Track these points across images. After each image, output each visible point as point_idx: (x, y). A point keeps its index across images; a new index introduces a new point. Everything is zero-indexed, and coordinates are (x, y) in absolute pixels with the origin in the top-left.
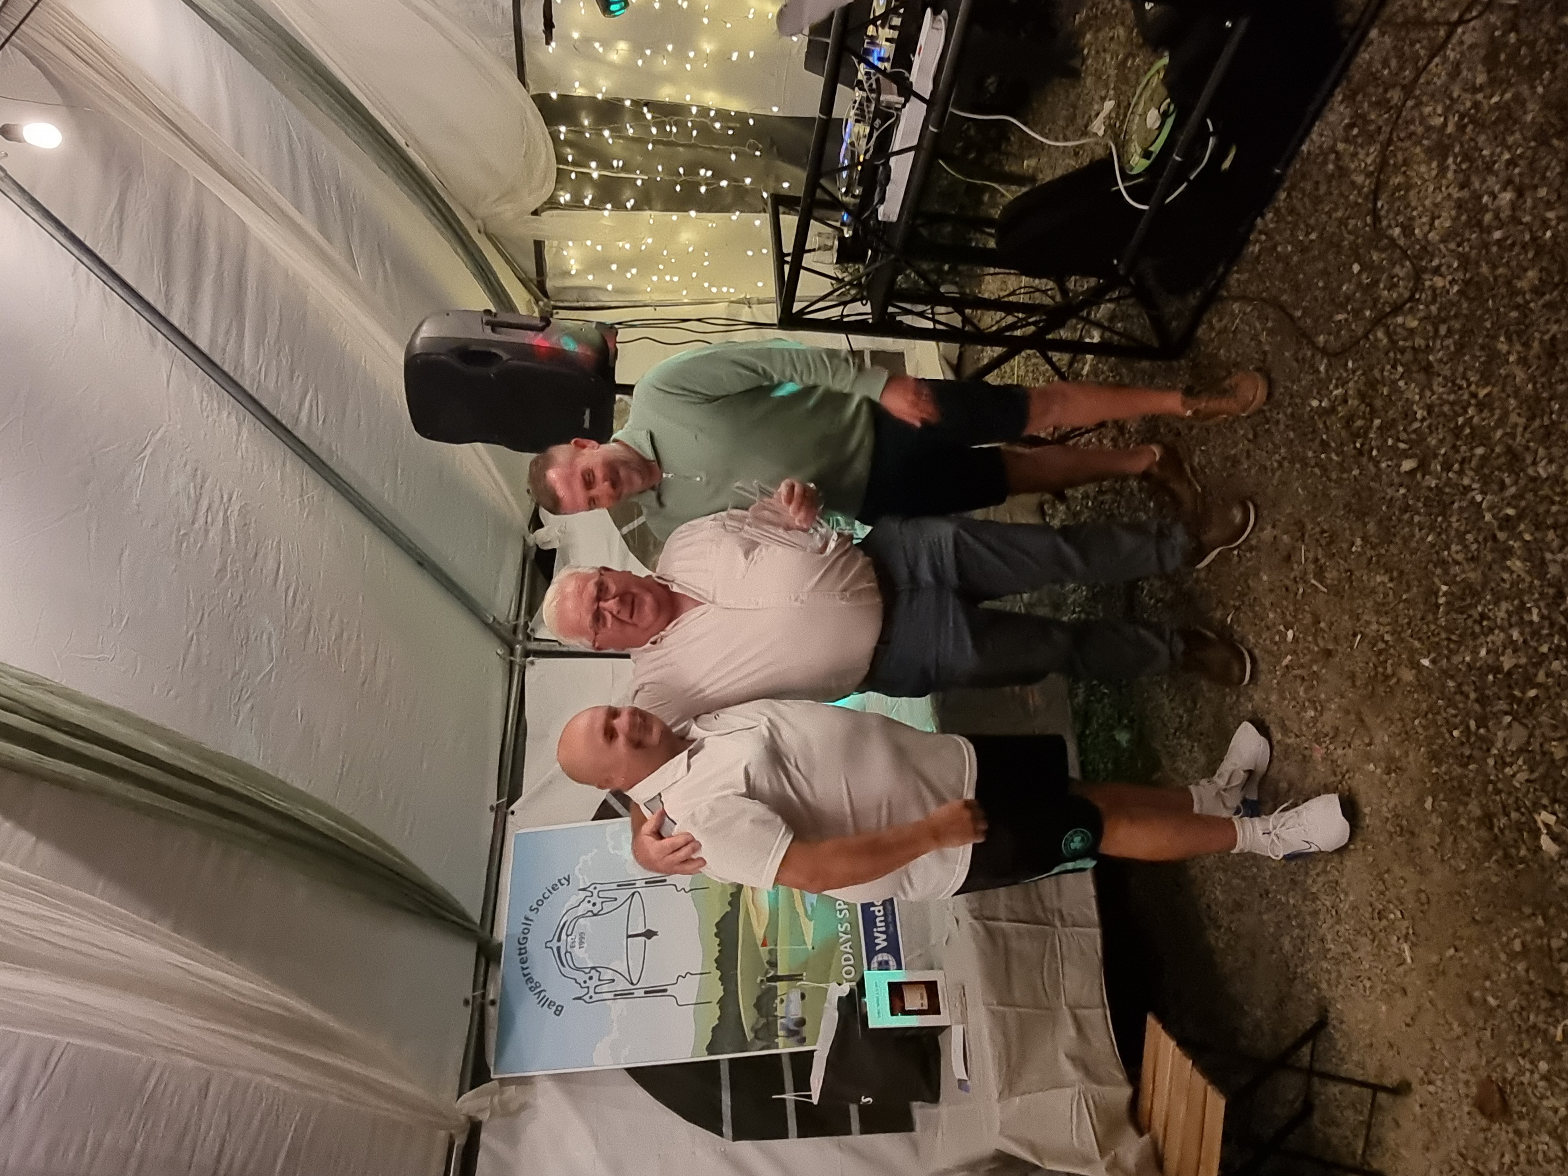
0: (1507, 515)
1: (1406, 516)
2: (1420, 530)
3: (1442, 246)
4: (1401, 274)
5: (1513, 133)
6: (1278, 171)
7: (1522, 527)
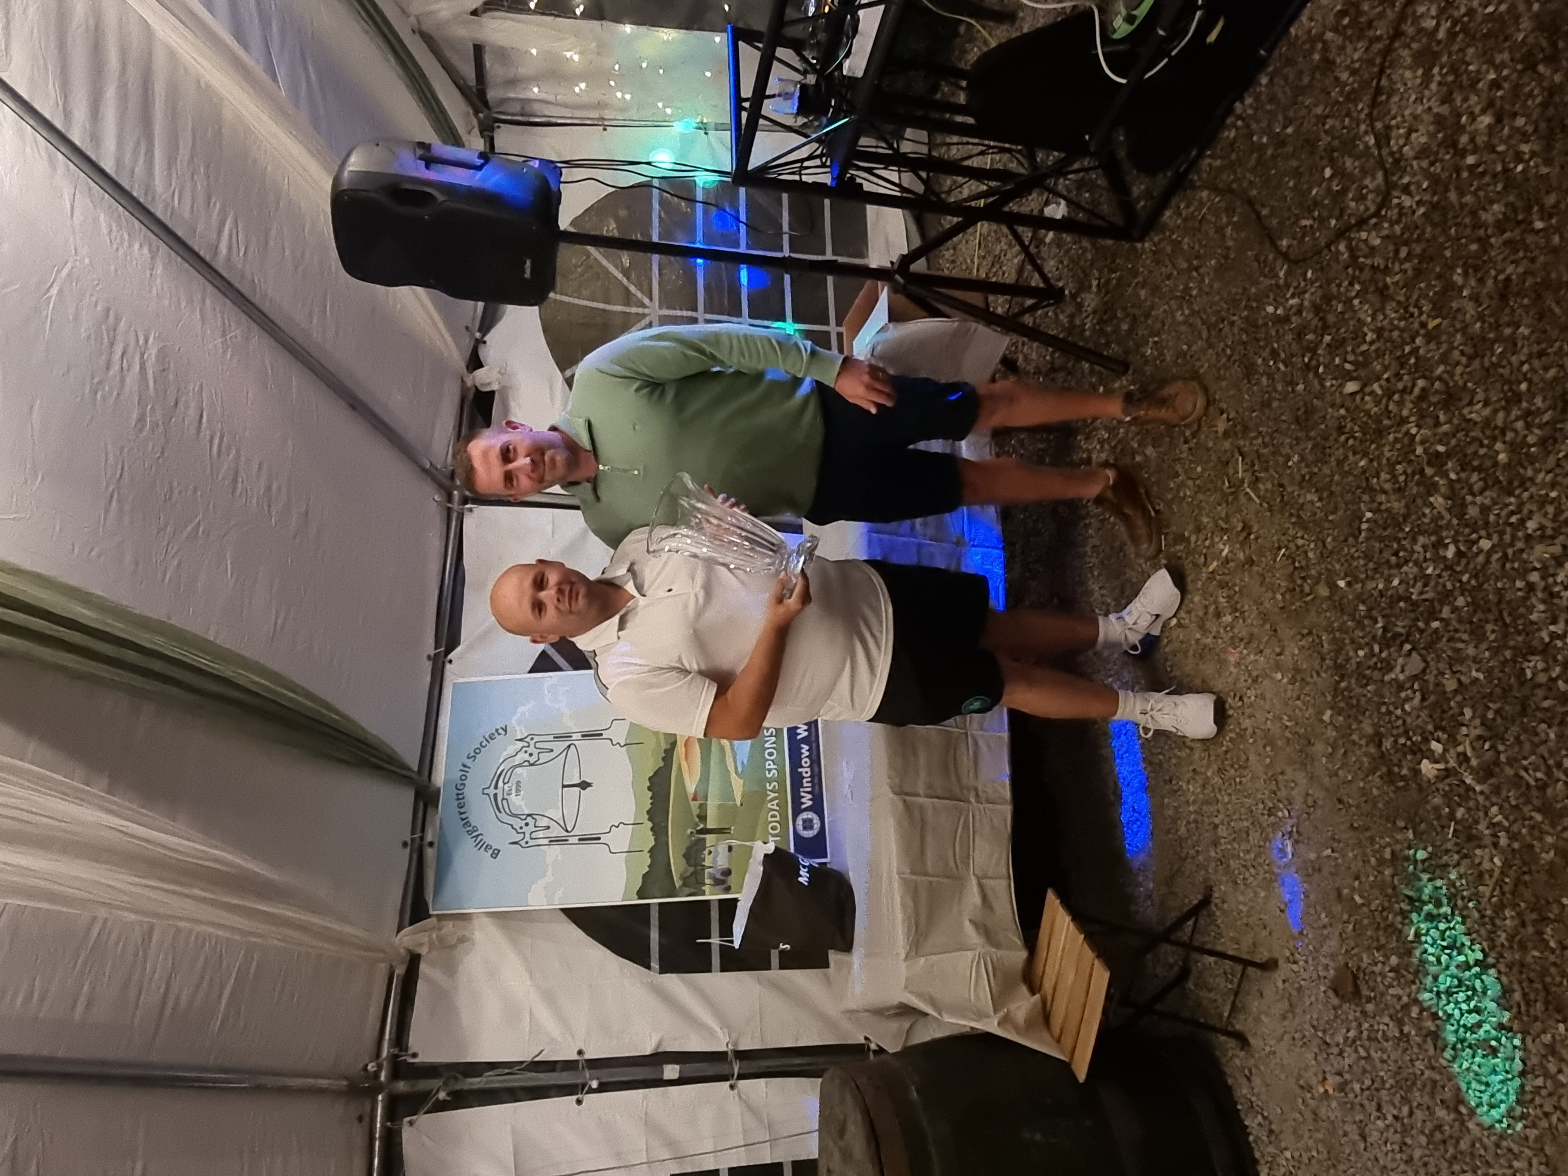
0: (1438, 453)
1: (1342, 438)
2: (1355, 453)
3: (1415, 163)
4: (1371, 186)
5: (1501, 52)
6: (1262, 52)
7: (1450, 464)
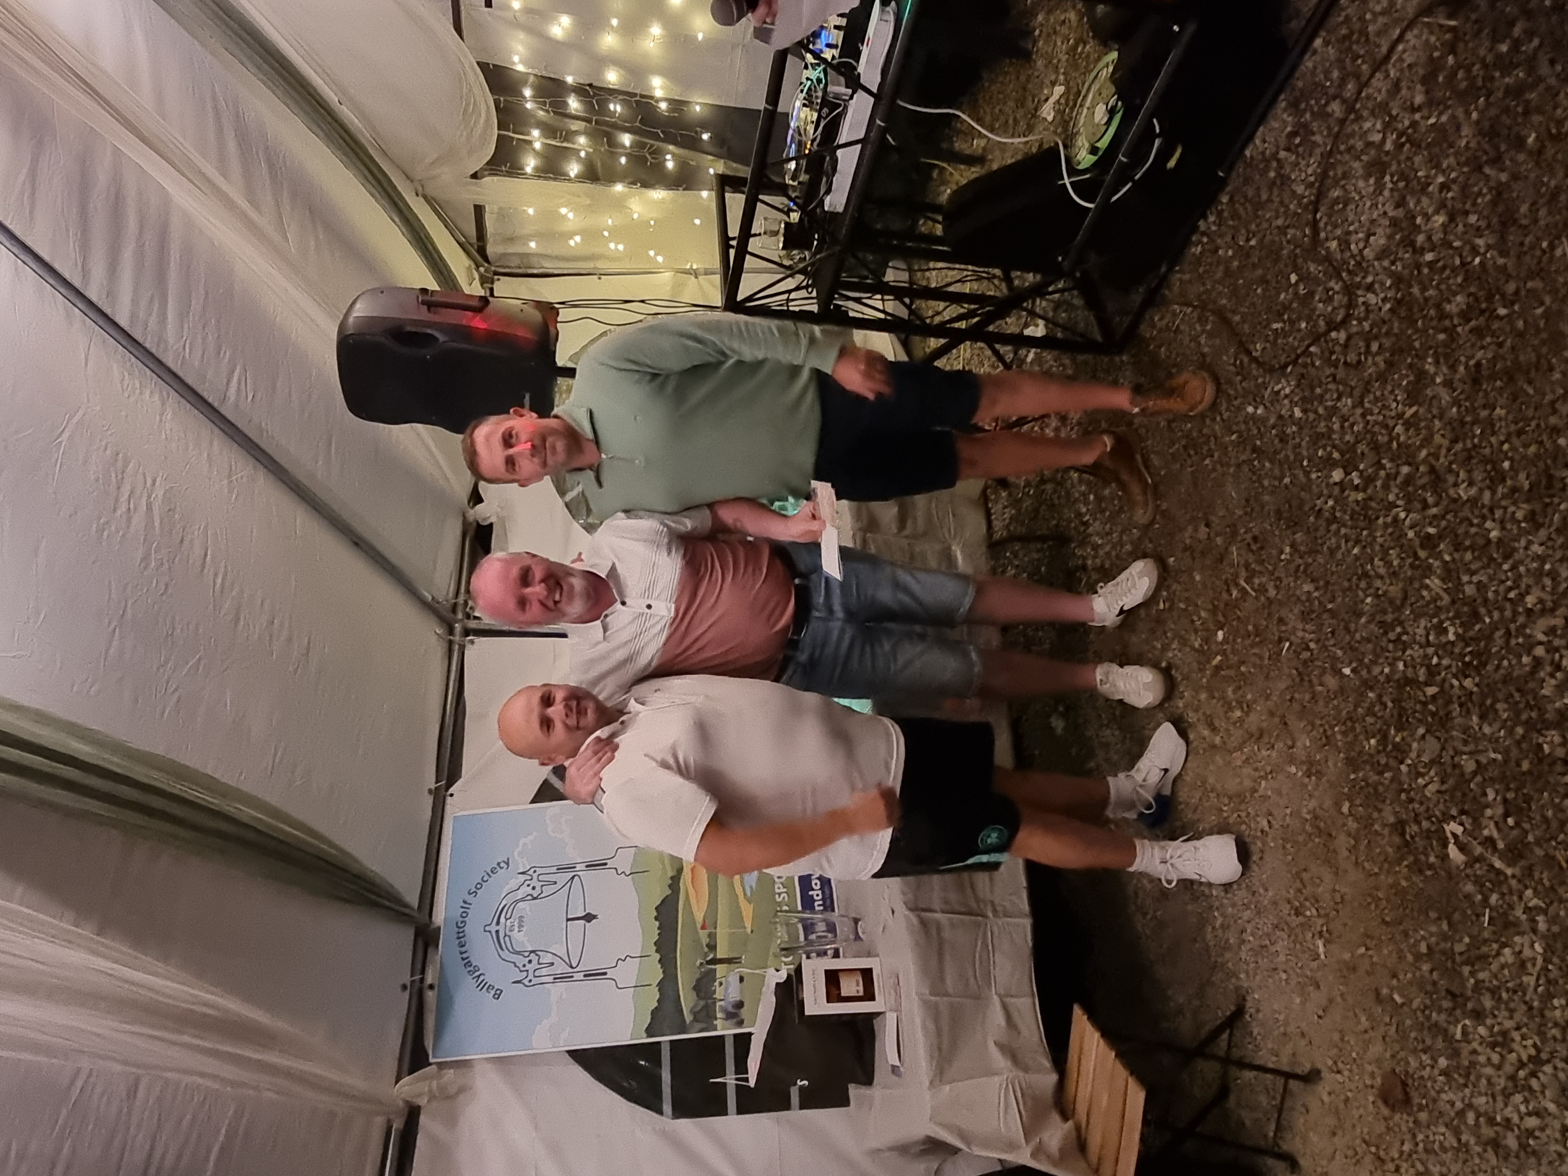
0: (1428, 534)
1: (1334, 527)
2: (1346, 542)
3: (1376, 263)
4: (1337, 288)
5: (1448, 156)
6: (1221, 174)
7: (1442, 546)
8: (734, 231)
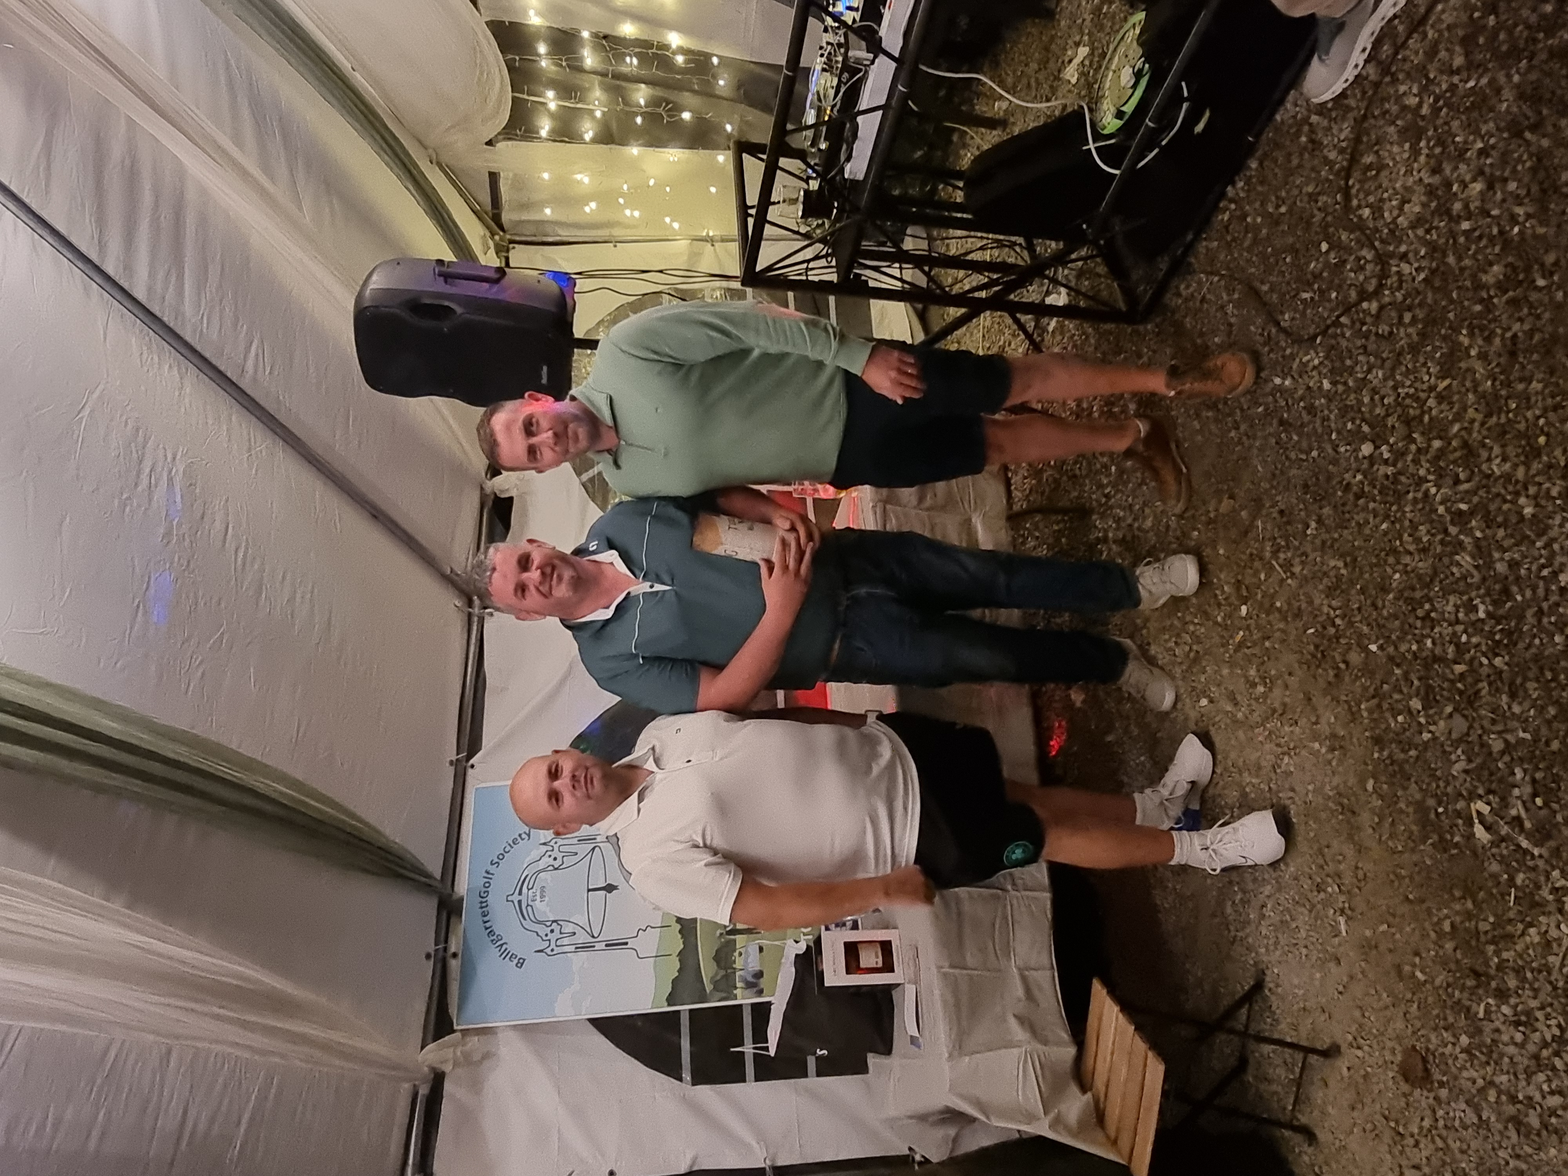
0: (1460, 511)
1: (1361, 502)
2: (1375, 517)
3: (1410, 232)
4: (1369, 257)
5: (1486, 122)
6: (1250, 138)
7: (1474, 523)
8: (752, 199)
